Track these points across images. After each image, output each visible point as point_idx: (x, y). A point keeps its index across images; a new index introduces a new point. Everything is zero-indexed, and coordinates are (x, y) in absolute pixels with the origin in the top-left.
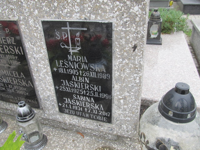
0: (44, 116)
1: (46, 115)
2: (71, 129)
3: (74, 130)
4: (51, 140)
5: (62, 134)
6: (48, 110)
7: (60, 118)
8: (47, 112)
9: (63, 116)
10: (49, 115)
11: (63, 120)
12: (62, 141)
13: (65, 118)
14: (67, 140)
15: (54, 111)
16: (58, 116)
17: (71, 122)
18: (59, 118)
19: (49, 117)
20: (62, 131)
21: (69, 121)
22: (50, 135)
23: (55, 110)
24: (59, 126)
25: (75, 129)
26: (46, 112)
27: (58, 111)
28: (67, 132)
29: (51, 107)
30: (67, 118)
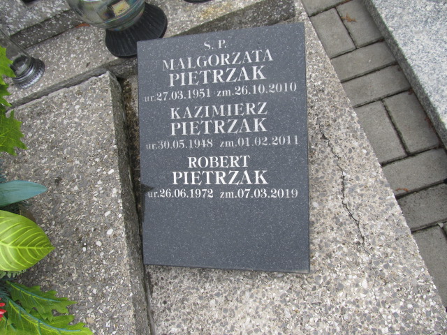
0: (10, 30)
1: (11, 27)
2: (65, 28)
3: (68, 25)
4: (47, 58)
5: (57, 43)
6: (9, 15)
7: (34, 17)
8: (9, 20)
9: (36, 8)
10: (15, 23)
11: (41, 16)
12: (64, 49)
13: (41, 9)
14: (69, 43)
15: (17, 10)
16: (29, 15)
17: (54, 11)
18: (32, 17)
19: (19, 28)
20: (54, 39)
21: (49, 11)
22: (41, 55)
23: (17, 6)
24: (46, 36)
25: (69, 23)
26: (7, 22)
27: (22, 4)
28: (62, 36)
29: (7, 5)
30: (44, 6)
